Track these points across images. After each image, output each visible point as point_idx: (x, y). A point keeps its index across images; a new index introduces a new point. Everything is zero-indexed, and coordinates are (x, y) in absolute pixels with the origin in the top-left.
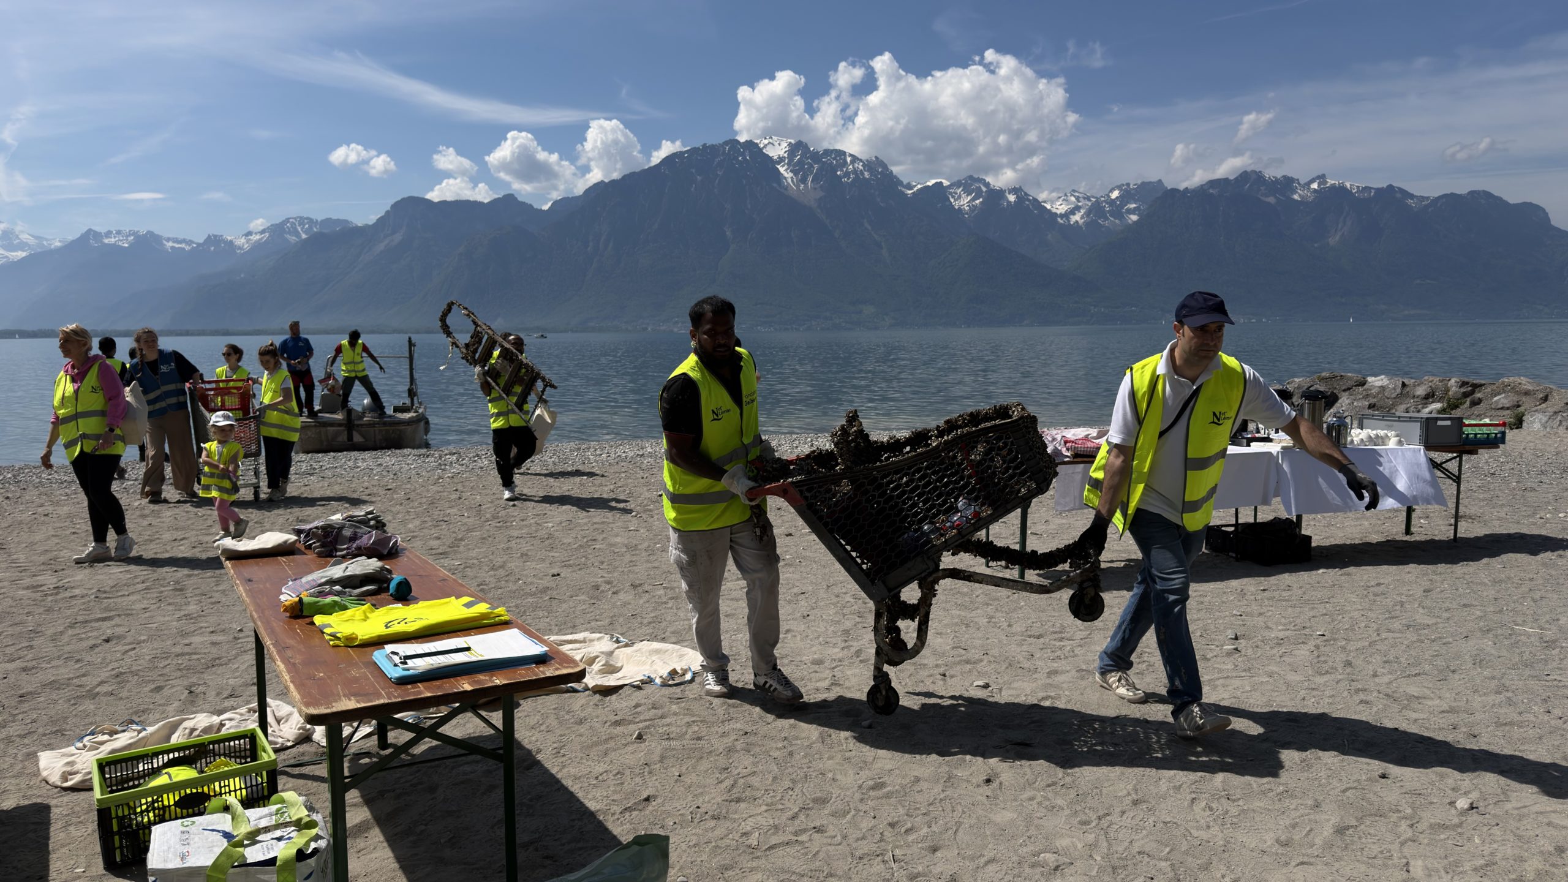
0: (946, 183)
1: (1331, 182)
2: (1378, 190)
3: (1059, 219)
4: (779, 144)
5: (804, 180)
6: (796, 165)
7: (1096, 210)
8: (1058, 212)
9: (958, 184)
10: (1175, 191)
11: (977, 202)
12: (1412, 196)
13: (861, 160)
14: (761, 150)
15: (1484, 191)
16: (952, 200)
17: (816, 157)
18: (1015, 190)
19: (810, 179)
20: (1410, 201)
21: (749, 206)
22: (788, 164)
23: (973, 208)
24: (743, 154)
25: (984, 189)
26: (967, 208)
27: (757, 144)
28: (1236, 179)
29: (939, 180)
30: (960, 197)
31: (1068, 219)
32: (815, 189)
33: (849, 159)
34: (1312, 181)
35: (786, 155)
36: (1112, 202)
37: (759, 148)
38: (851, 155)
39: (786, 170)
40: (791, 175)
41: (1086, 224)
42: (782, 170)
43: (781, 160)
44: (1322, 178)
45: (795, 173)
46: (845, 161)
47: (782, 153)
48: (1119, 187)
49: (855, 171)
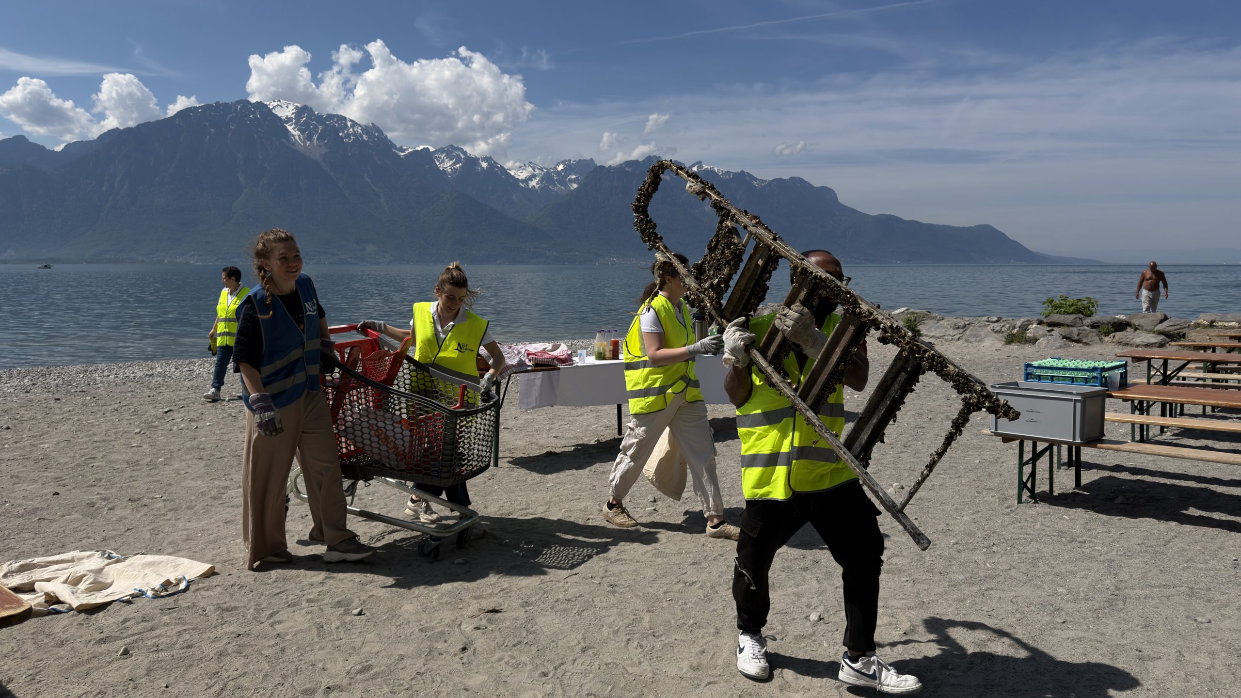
0: (432, 149)
1: (705, 167)
2: (735, 174)
3: (521, 184)
4: (287, 107)
5: (310, 138)
6: (302, 125)
7: (547, 178)
8: (520, 178)
9: (441, 151)
10: (602, 167)
11: (458, 166)
12: (756, 179)
13: (360, 125)
14: (270, 110)
15: (799, 178)
16: (437, 163)
17: (320, 119)
18: (487, 159)
19: (315, 137)
20: (754, 183)
21: (260, 157)
22: (295, 124)
23: (454, 171)
24: (254, 113)
25: (463, 156)
26: (450, 170)
27: (266, 106)
28: (643, 161)
29: (426, 147)
30: (443, 161)
31: (527, 184)
32: (320, 146)
33: (349, 124)
34: (693, 165)
35: (293, 116)
36: (558, 173)
37: (269, 108)
38: (351, 120)
39: (293, 129)
40: (298, 133)
41: (541, 188)
42: (290, 128)
43: (289, 120)
44: (699, 163)
45: (302, 131)
46: (347, 126)
47: (289, 115)
48: (563, 162)
49: (355, 134)
